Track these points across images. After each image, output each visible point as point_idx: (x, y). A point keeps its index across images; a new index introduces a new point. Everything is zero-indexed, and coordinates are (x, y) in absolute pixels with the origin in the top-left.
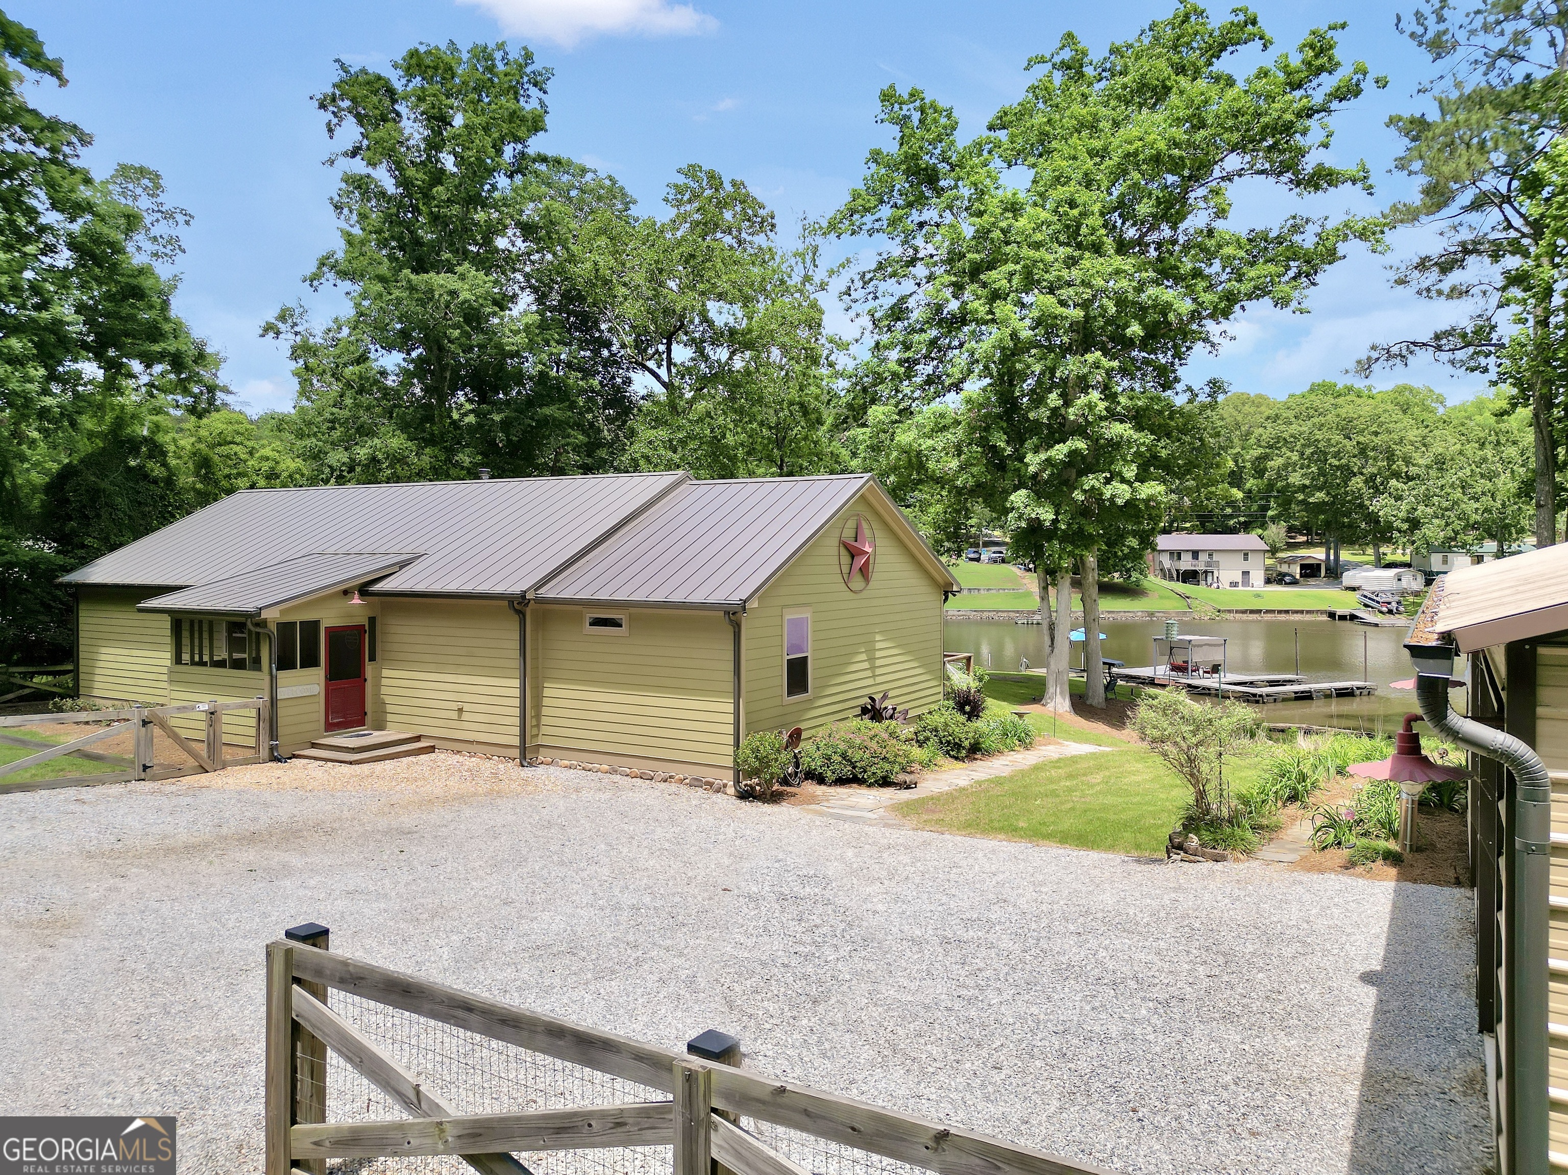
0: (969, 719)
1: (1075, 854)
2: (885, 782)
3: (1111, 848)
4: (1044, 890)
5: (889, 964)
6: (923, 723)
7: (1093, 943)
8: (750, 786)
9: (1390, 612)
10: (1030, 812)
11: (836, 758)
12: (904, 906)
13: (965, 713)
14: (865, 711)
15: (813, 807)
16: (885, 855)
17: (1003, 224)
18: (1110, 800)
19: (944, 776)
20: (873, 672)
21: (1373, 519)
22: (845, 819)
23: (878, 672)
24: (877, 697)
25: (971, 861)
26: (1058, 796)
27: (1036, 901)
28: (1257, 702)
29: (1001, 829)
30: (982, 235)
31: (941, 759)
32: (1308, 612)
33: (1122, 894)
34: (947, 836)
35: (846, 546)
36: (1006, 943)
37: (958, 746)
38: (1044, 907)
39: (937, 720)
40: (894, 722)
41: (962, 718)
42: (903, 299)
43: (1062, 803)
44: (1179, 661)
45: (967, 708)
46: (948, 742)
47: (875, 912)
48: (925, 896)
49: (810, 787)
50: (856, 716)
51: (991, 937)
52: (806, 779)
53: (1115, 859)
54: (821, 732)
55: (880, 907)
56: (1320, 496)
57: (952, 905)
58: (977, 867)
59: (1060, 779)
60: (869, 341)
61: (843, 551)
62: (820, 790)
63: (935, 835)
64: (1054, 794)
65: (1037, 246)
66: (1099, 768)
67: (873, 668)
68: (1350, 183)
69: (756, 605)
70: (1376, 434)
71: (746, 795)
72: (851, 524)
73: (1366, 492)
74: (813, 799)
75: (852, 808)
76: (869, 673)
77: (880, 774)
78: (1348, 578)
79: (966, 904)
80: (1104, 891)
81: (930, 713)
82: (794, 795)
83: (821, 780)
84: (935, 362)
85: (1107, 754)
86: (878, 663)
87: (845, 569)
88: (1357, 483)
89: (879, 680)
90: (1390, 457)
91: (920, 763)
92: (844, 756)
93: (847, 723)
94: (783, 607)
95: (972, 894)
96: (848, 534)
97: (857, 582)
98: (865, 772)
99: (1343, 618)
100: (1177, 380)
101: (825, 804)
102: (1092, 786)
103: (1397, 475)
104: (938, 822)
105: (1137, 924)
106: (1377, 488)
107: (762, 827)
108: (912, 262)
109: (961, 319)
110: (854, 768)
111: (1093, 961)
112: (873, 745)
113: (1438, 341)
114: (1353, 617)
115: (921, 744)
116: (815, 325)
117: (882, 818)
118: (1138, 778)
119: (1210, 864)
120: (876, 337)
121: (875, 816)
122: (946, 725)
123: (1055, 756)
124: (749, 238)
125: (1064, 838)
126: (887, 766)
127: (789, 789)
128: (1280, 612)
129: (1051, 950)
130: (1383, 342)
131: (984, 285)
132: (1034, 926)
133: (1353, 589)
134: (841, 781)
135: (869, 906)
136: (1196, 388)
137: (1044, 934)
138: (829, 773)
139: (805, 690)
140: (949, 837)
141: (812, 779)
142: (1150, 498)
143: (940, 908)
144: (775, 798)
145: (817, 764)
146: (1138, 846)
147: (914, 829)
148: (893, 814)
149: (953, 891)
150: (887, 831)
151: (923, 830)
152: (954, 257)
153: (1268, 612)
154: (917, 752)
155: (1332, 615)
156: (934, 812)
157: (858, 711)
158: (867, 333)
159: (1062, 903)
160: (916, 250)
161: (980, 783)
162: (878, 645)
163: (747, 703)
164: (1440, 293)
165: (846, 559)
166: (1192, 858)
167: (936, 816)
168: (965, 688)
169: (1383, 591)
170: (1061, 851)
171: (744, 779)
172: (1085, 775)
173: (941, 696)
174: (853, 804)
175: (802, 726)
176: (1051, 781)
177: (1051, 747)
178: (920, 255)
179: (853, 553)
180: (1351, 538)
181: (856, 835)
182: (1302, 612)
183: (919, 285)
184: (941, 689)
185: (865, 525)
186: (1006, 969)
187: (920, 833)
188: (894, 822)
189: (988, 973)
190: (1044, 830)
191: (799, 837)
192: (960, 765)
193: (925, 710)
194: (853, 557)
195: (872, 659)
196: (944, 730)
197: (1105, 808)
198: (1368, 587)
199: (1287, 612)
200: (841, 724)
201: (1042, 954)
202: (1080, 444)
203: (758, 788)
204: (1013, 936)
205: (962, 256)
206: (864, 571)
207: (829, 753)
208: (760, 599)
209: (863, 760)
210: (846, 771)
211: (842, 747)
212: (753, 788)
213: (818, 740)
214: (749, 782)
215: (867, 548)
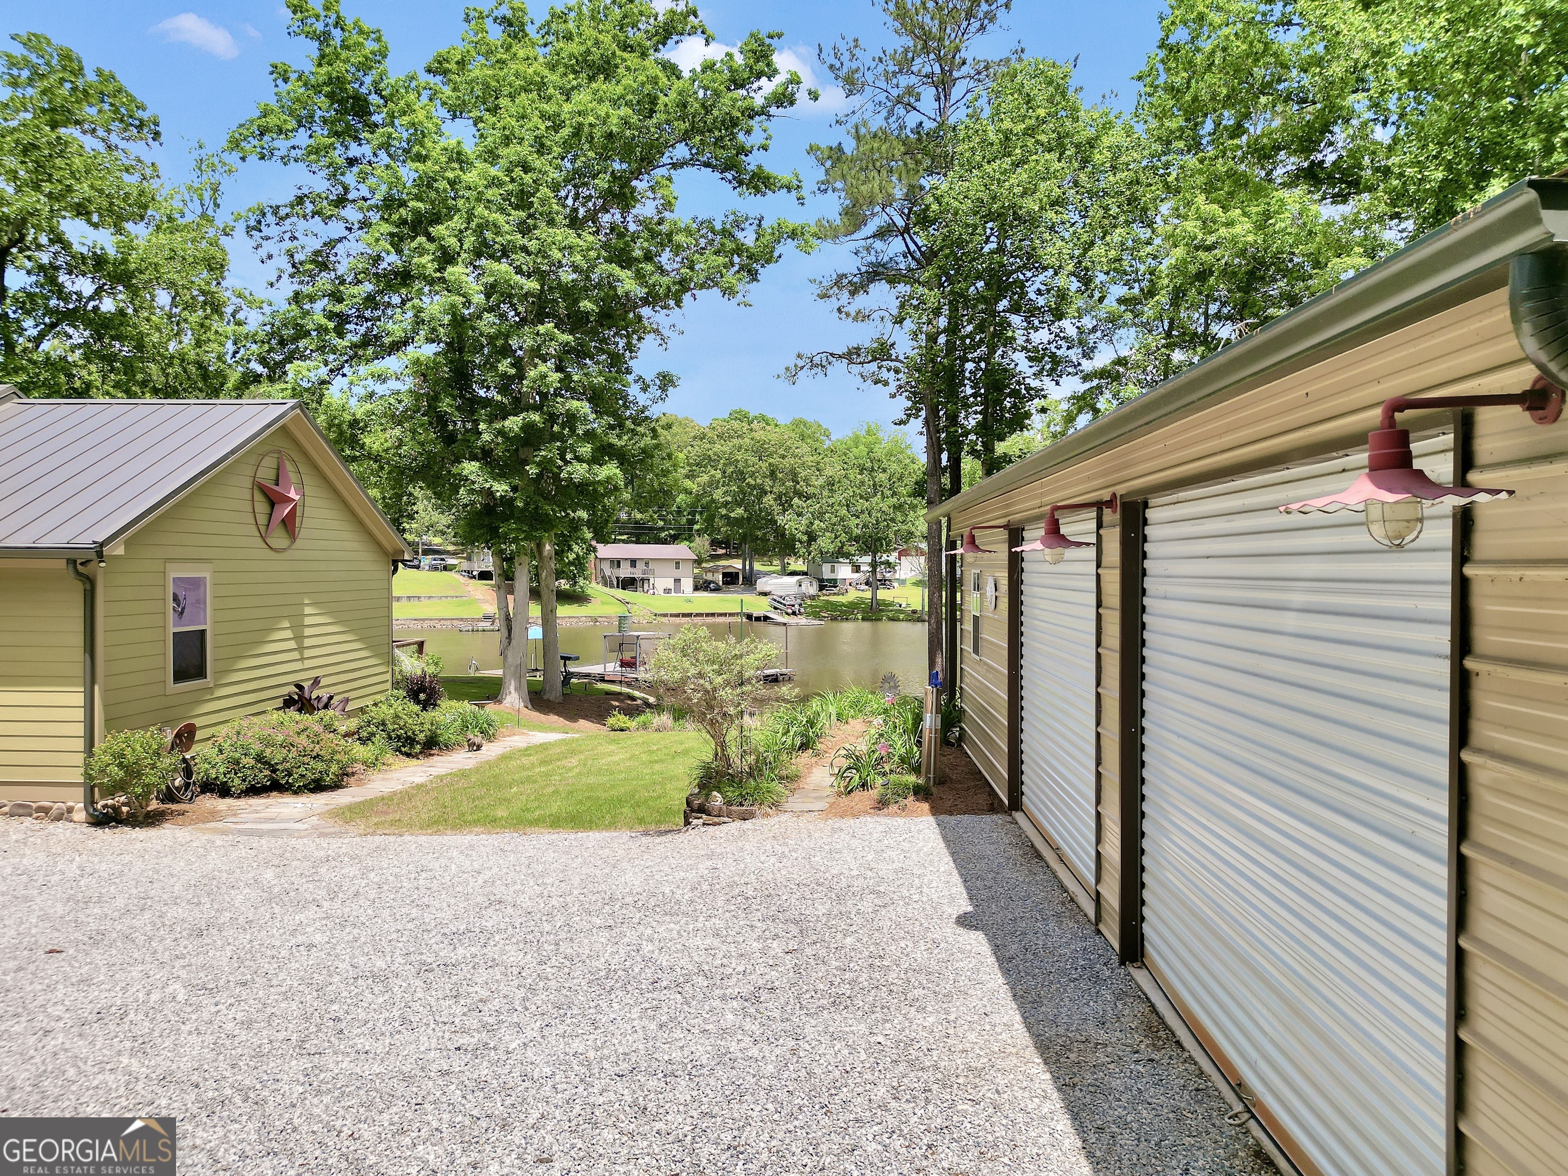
0: (424, 709)
1: (573, 836)
2: (317, 786)
3: (613, 825)
4: (549, 881)
5: (337, 1020)
6: (365, 717)
7: (631, 936)
8: (113, 807)
9: (794, 613)
10: (508, 801)
11: (248, 761)
12: (356, 931)
13: (418, 702)
14: (288, 703)
15: (213, 825)
16: (323, 870)
17: (450, 175)
18: (592, 780)
19: (396, 775)
20: (302, 654)
21: (780, 532)
22: (260, 834)
23: (307, 653)
24: (306, 685)
25: (443, 861)
26: (535, 782)
27: (541, 895)
29: (476, 823)
30: (427, 183)
31: (389, 757)
32: (731, 614)
33: (648, 871)
34: (407, 838)
35: (264, 490)
36: (513, 956)
37: (410, 741)
38: (554, 902)
39: (385, 712)
40: (330, 712)
41: (417, 708)
42: (331, 244)
43: (543, 788)
44: (627, 656)
45: (422, 696)
46: (399, 737)
47: (310, 946)
48: (387, 912)
49: (210, 802)
50: (278, 709)
51: (490, 951)
52: (203, 792)
53: (625, 835)
54: (223, 730)
55: (318, 938)
56: (739, 512)
57: (427, 917)
58: (453, 867)
59: (533, 766)
60: (288, 287)
61: (258, 496)
62: (224, 804)
63: (392, 838)
64: (530, 780)
66: (573, 752)
67: (301, 648)
68: (785, 190)
69: (120, 551)
70: (783, 457)
71: (101, 820)
72: (270, 462)
73: (777, 509)
74: (213, 816)
75: (271, 820)
76: (295, 655)
77: (310, 776)
78: (762, 584)
79: (447, 915)
80: (624, 871)
81: (375, 705)
82: (183, 813)
83: (224, 791)
84: (369, 324)
85: (577, 740)
86: (307, 642)
87: (262, 520)
88: (768, 500)
89: (308, 664)
90: (794, 476)
91: (364, 763)
92: (259, 758)
93: (267, 717)
94: (167, 560)
95: (453, 901)
96: (266, 474)
97: (279, 539)
98: (290, 775)
99: (758, 619)
100: (629, 371)
101: (231, 819)
102: (570, 769)
103: (800, 495)
104: (393, 823)
105: (678, 902)
106: (785, 503)
107: (128, 858)
108: (341, 201)
109: (404, 277)
110: (274, 771)
111: (639, 959)
112: (303, 740)
113: (852, 355)
114: (766, 618)
115: (364, 741)
116: (216, 267)
117: (314, 828)
118: (616, 758)
119: (738, 824)
120: (296, 287)
121: (306, 826)
122: (397, 716)
123: (524, 745)
124: (122, 144)
125: (556, 822)
126: (320, 766)
127: (174, 807)
128: (708, 615)
129: (578, 955)
130: (807, 352)
131: (431, 239)
132: (547, 927)
133: (765, 594)
134: (254, 791)
135: (301, 939)
136: (648, 380)
137: (562, 935)
138: (237, 781)
139: (200, 673)
140: (410, 838)
141: (212, 791)
142: (609, 479)
143: (410, 926)
144: (152, 819)
145: (218, 772)
146: (641, 821)
147: (361, 835)
148: (331, 821)
149: (426, 900)
150: (324, 842)
151: (373, 834)
152: (390, 204)
153: (697, 615)
154: (360, 751)
155: (749, 617)
156: (386, 813)
157: (279, 703)
158: (285, 277)
159: (576, 892)
160: (346, 189)
161: (441, 778)
162: (308, 621)
163: (105, 692)
164: (848, 315)
165: (262, 507)
166: (716, 819)
167: (390, 817)
168: (419, 673)
169: (788, 596)
170: (555, 836)
171: (102, 797)
172: (559, 760)
173: (388, 685)
175: (198, 722)
176: (524, 768)
177: (516, 738)
178: (350, 196)
179: (273, 500)
180: (762, 550)
181: (277, 852)
182: (725, 615)
183: (350, 229)
184: (388, 676)
185: (289, 466)
186: (521, 993)
187: (370, 838)
188: (332, 830)
189: (496, 1003)
190: (529, 816)
191: (189, 863)
192: (414, 762)
193: (369, 702)
194: (272, 505)
195: (299, 638)
196: (394, 723)
197: (590, 788)
198: (777, 592)
199: (713, 615)
200: (255, 719)
201: (568, 963)
202: (535, 417)
204: (521, 946)
205: (403, 204)
206: (289, 524)
207: (237, 755)
208: (128, 543)
209: (285, 760)
210: (261, 775)
211: (256, 747)
212: (116, 809)
213: (221, 740)
214: (110, 802)
215: (292, 494)
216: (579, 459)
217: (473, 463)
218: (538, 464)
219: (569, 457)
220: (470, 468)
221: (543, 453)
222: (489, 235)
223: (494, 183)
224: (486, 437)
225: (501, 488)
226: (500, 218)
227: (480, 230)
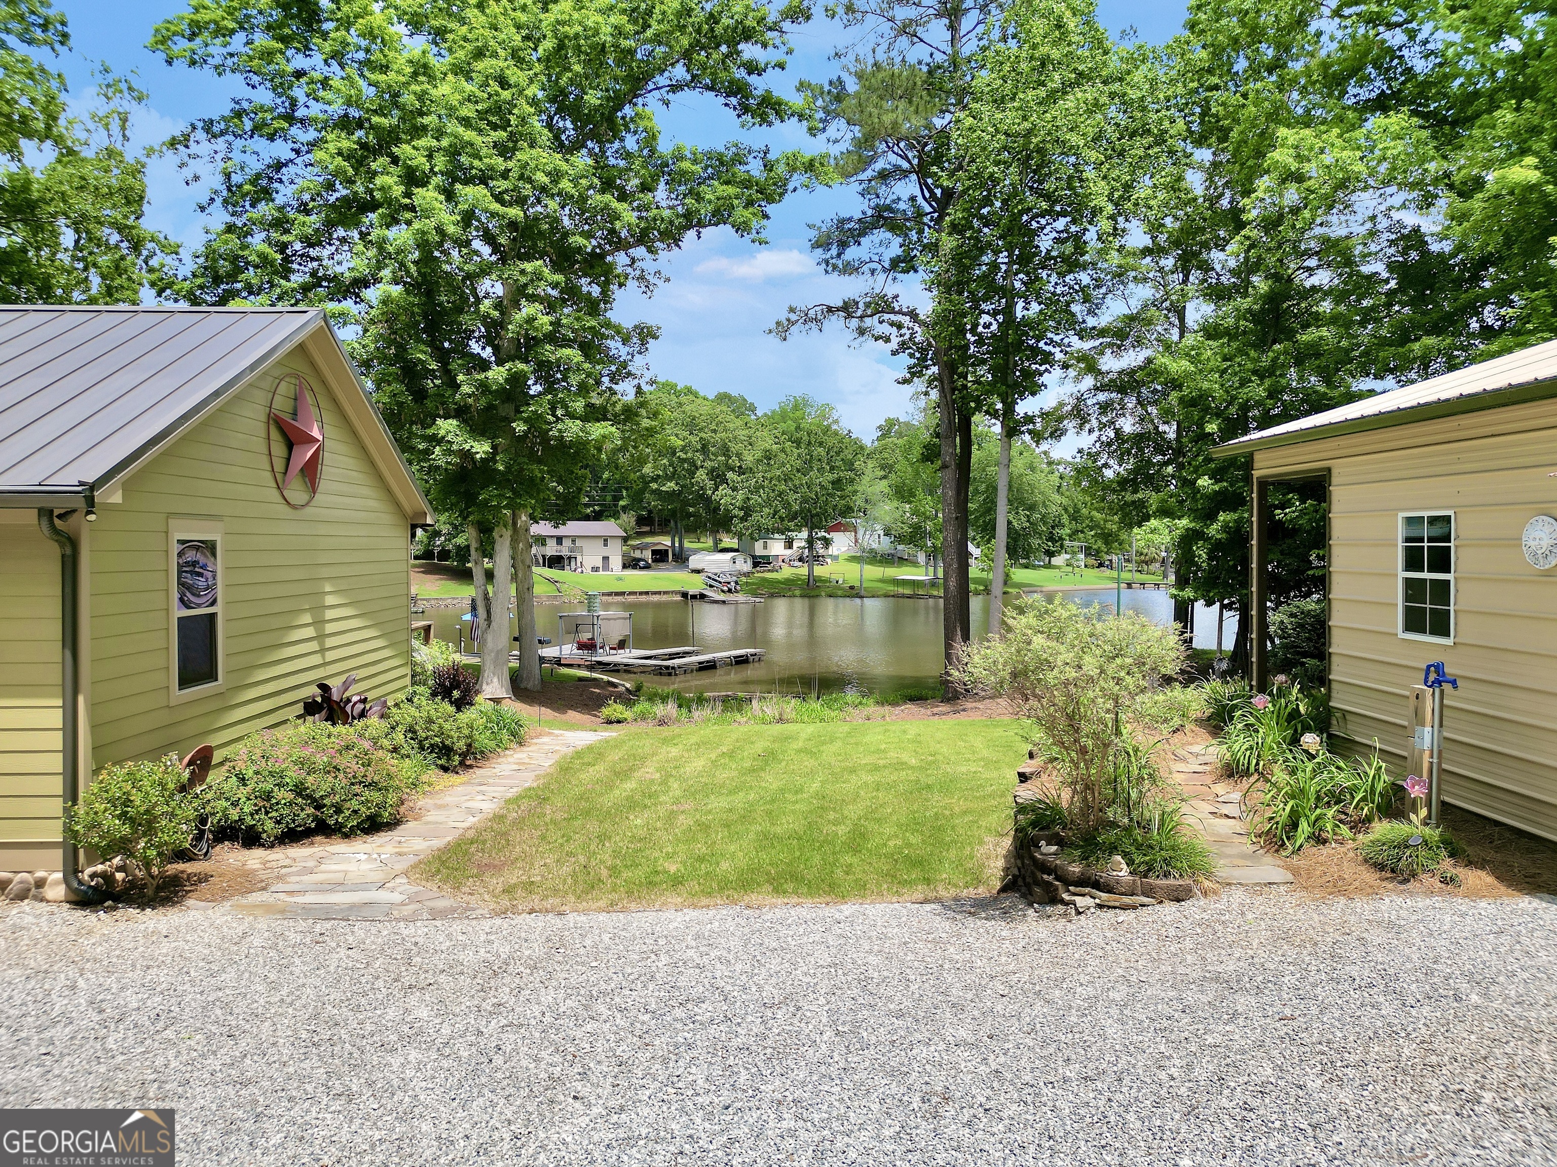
0: (459, 709)
2: (373, 824)
8: (105, 876)
9: (730, 591)
11: (282, 795)
13: (452, 701)
14: (311, 708)
15: (256, 897)
19: (449, 800)
20: (321, 644)
21: (713, 508)
22: (344, 916)
23: (328, 643)
24: (333, 684)
28: (670, 674)
31: (431, 774)
32: (665, 593)
34: (576, 918)
35: (280, 424)
37: (445, 750)
40: (368, 722)
41: (450, 709)
46: (433, 747)
49: (234, 855)
50: (299, 717)
52: (223, 841)
54: (243, 751)
56: (671, 486)
61: (275, 434)
62: (255, 858)
65: (466, 122)
67: (321, 637)
68: (796, 118)
69: (117, 498)
70: (714, 431)
71: (92, 899)
72: (284, 389)
73: (710, 484)
74: (249, 880)
75: (338, 886)
76: (314, 646)
77: (364, 811)
78: (694, 561)
82: (204, 878)
83: (253, 839)
86: (330, 628)
87: (279, 466)
88: (701, 475)
89: (330, 656)
90: (726, 451)
91: (405, 784)
92: (299, 790)
94: (170, 515)
96: (282, 405)
97: (297, 492)
98: (339, 811)
99: (694, 597)
101: (280, 887)
103: (732, 469)
104: (526, 888)
106: (718, 477)
110: (319, 807)
112: (348, 762)
113: (847, 309)
114: (702, 596)
117: (416, 900)
122: (430, 721)
123: (569, 750)
126: (376, 796)
127: (191, 869)
128: (641, 593)
131: (395, 160)
133: (698, 572)
134: (294, 836)
138: (269, 825)
139: (211, 675)
141: (234, 839)
144: (165, 894)
145: (242, 811)
147: (499, 914)
148: (431, 886)
151: (516, 911)
153: (631, 593)
155: (685, 595)
156: (499, 868)
157: (299, 709)
158: (218, 201)
161: (513, 803)
162: (330, 600)
163: (92, 706)
164: (835, 267)
165: (278, 447)
167: (513, 878)
168: (448, 665)
169: (724, 573)
171: (86, 862)
173: (408, 680)
174: (339, 877)
175: (214, 740)
177: (549, 739)
179: (292, 439)
180: (695, 528)
182: (659, 593)
183: (297, 152)
184: (404, 671)
185: (308, 397)
187: (518, 918)
190: (719, 873)
192: (460, 778)
194: (290, 446)
195: (319, 623)
196: (426, 729)
198: (712, 569)
199: (647, 593)
200: (278, 733)
203: (119, 876)
206: (311, 471)
207: (268, 786)
208: (126, 487)
209: (333, 792)
210: (303, 815)
211: (293, 775)
212: (107, 878)
213: (240, 766)
214: (100, 868)
215: (316, 433)
216: (572, 416)
217: (450, 421)
218: (526, 421)
219: (559, 413)
220: (447, 426)
221: (532, 408)
222: (464, 159)
223: (471, 99)
224: (466, 389)
225: (481, 448)
226: (478, 140)
227: (454, 152)
